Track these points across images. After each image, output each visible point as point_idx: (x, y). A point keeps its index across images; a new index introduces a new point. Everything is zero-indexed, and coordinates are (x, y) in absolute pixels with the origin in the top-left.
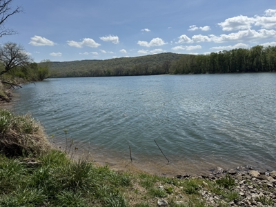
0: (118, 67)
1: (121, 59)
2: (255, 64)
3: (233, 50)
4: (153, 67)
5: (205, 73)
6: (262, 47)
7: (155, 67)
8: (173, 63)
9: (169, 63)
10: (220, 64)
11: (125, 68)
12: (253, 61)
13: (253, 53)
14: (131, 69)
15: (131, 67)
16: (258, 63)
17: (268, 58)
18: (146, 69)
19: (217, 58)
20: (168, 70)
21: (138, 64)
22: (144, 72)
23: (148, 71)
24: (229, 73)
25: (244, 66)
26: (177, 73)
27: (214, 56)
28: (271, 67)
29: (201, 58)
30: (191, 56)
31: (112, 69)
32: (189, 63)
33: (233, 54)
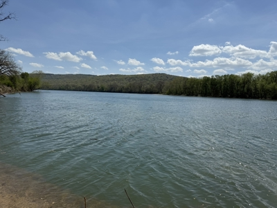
0: (112, 83)
1: (115, 75)
2: (246, 91)
3: (225, 76)
4: (146, 86)
5: (197, 96)
6: (253, 74)
7: (149, 86)
8: (167, 83)
9: (163, 83)
10: (212, 88)
11: (119, 84)
12: (244, 87)
13: (244, 79)
14: (125, 86)
15: (125, 84)
16: (249, 90)
17: (259, 86)
18: (140, 87)
19: (210, 82)
20: (161, 90)
21: (132, 82)
22: (137, 90)
23: (142, 89)
24: (221, 97)
25: (235, 92)
26: (170, 93)
27: (206, 79)
28: (261, 94)
29: (193, 81)
30: (184, 78)
31: (106, 85)
32: (181, 85)
33: (225, 80)
